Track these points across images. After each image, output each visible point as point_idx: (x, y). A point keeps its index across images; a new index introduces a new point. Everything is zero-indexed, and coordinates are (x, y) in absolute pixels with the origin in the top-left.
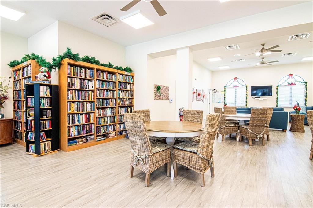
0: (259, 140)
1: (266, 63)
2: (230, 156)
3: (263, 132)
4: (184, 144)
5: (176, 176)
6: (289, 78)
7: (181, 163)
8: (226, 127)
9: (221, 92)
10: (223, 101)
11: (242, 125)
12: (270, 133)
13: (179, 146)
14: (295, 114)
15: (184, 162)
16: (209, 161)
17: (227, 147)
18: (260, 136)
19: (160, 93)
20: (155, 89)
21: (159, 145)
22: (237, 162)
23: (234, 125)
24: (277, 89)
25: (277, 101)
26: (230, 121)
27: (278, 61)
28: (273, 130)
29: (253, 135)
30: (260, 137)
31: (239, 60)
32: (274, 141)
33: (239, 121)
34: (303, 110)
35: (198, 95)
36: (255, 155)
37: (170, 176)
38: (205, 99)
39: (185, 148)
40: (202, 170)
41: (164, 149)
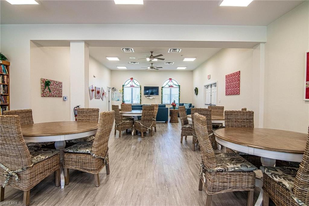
0: (149, 132)
1: (154, 68)
2: (126, 150)
3: (152, 125)
4: (76, 146)
5: (67, 183)
6: (169, 82)
7: (73, 168)
8: (122, 123)
9: (120, 90)
10: (121, 99)
11: (136, 121)
12: (157, 125)
13: (70, 150)
14: (173, 109)
15: (76, 166)
16: (103, 160)
17: (123, 142)
18: (150, 128)
19: (49, 89)
20: (43, 84)
21: (43, 152)
22: (131, 154)
23: (129, 121)
24: (162, 90)
25: (162, 99)
26: (127, 118)
27: (162, 67)
28: (159, 123)
29: (144, 128)
30: (149, 130)
31: (134, 63)
32: (159, 132)
33: (134, 117)
34: (177, 106)
35: (97, 93)
36: (146, 146)
37: (60, 185)
38: (104, 97)
39: (77, 150)
40: (96, 170)
41: (50, 156)
